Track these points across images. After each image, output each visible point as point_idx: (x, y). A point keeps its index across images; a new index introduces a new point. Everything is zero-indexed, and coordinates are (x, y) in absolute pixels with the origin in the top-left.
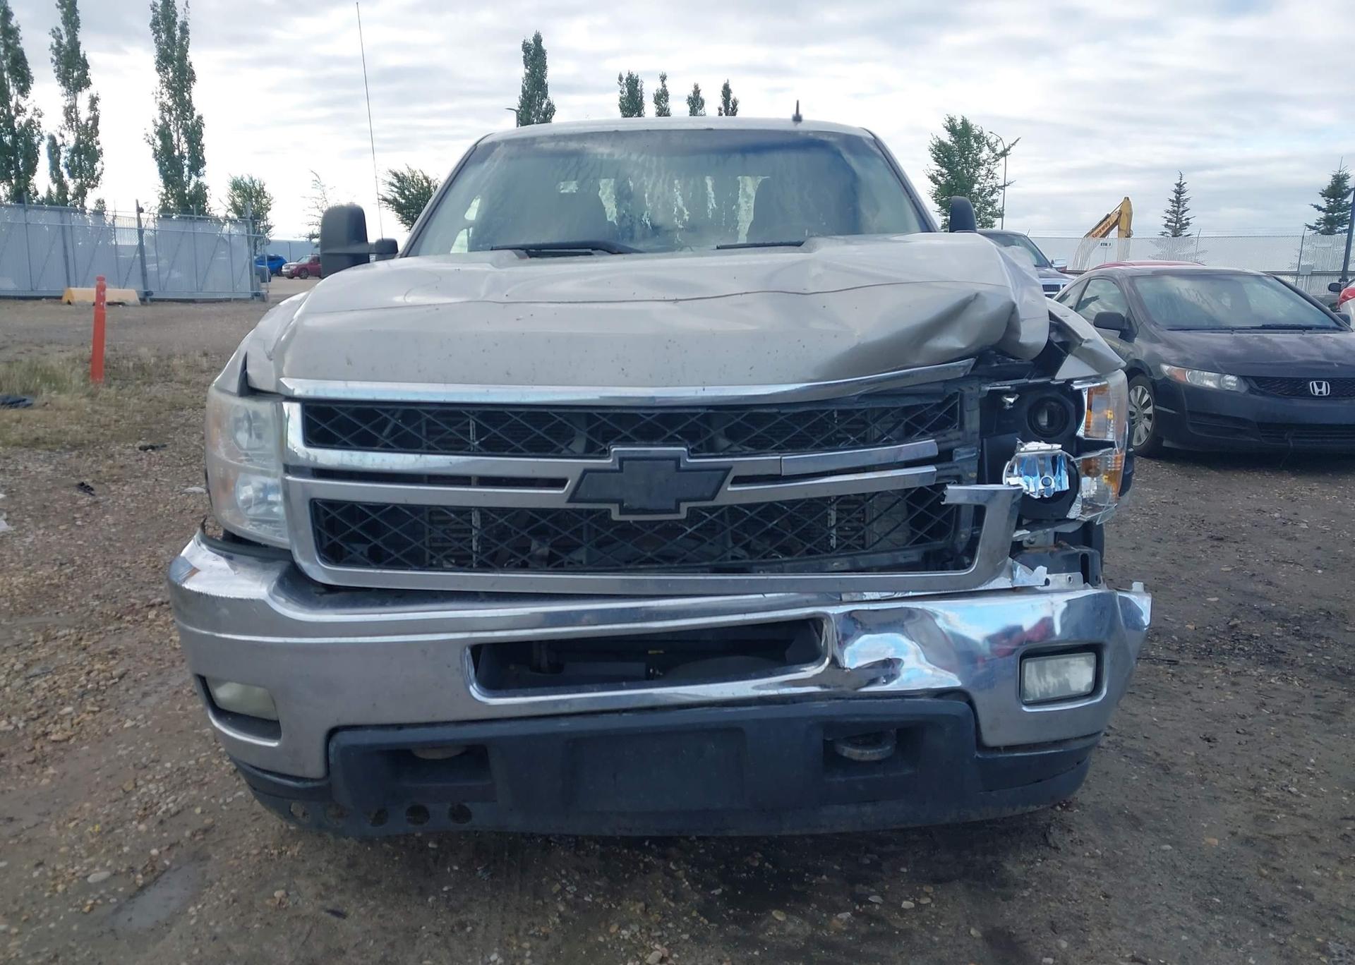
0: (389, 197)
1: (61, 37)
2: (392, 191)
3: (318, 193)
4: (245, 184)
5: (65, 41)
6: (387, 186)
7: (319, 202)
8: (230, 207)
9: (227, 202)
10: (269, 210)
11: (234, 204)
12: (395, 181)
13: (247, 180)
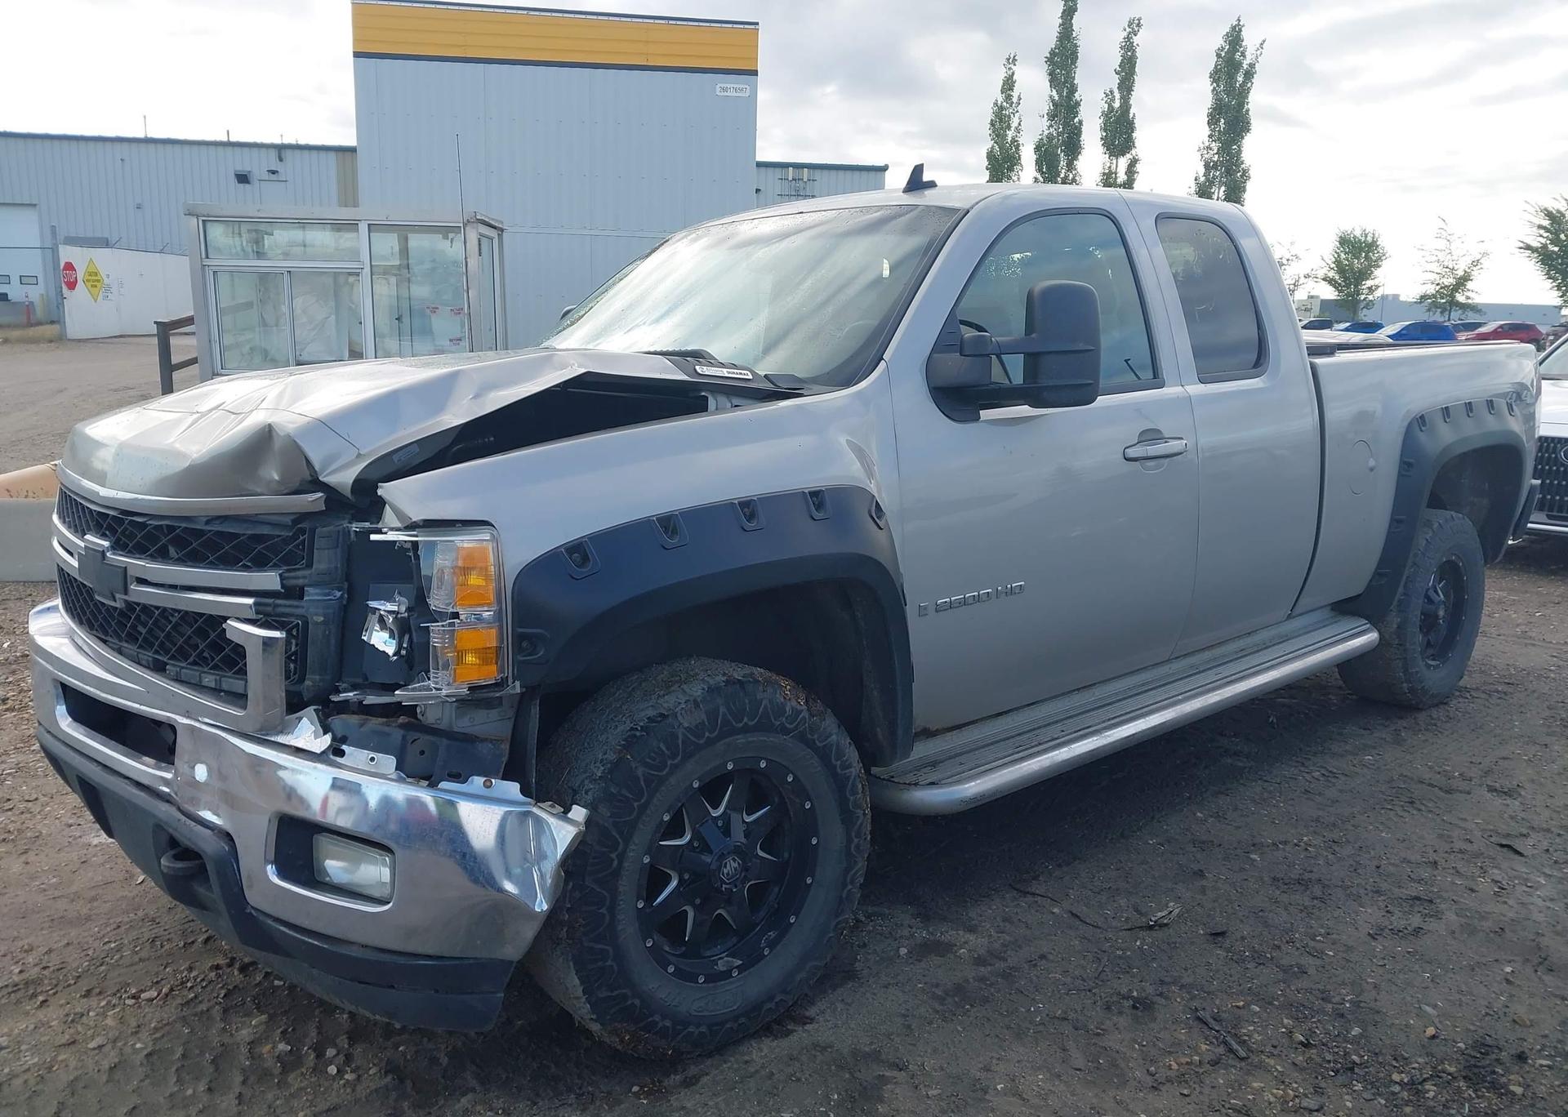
0: (1535, 244)
1: (1113, 100)
2: (1541, 236)
3: (1442, 244)
4: (1355, 237)
5: (1117, 105)
6: (1535, 229)
7: (1441, 256)
8: (1333, 265)
9: (1330, 259)
10: (1379, 267)
11: (1338, 262)
12: (1546, 223)
13: (1358, 233)
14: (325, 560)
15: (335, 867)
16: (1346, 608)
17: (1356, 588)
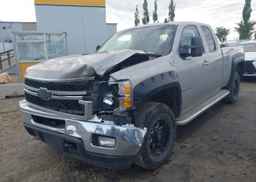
14: (95, 88)
15: (102, 142)
16: (224, 88)
17: (224, 85)
